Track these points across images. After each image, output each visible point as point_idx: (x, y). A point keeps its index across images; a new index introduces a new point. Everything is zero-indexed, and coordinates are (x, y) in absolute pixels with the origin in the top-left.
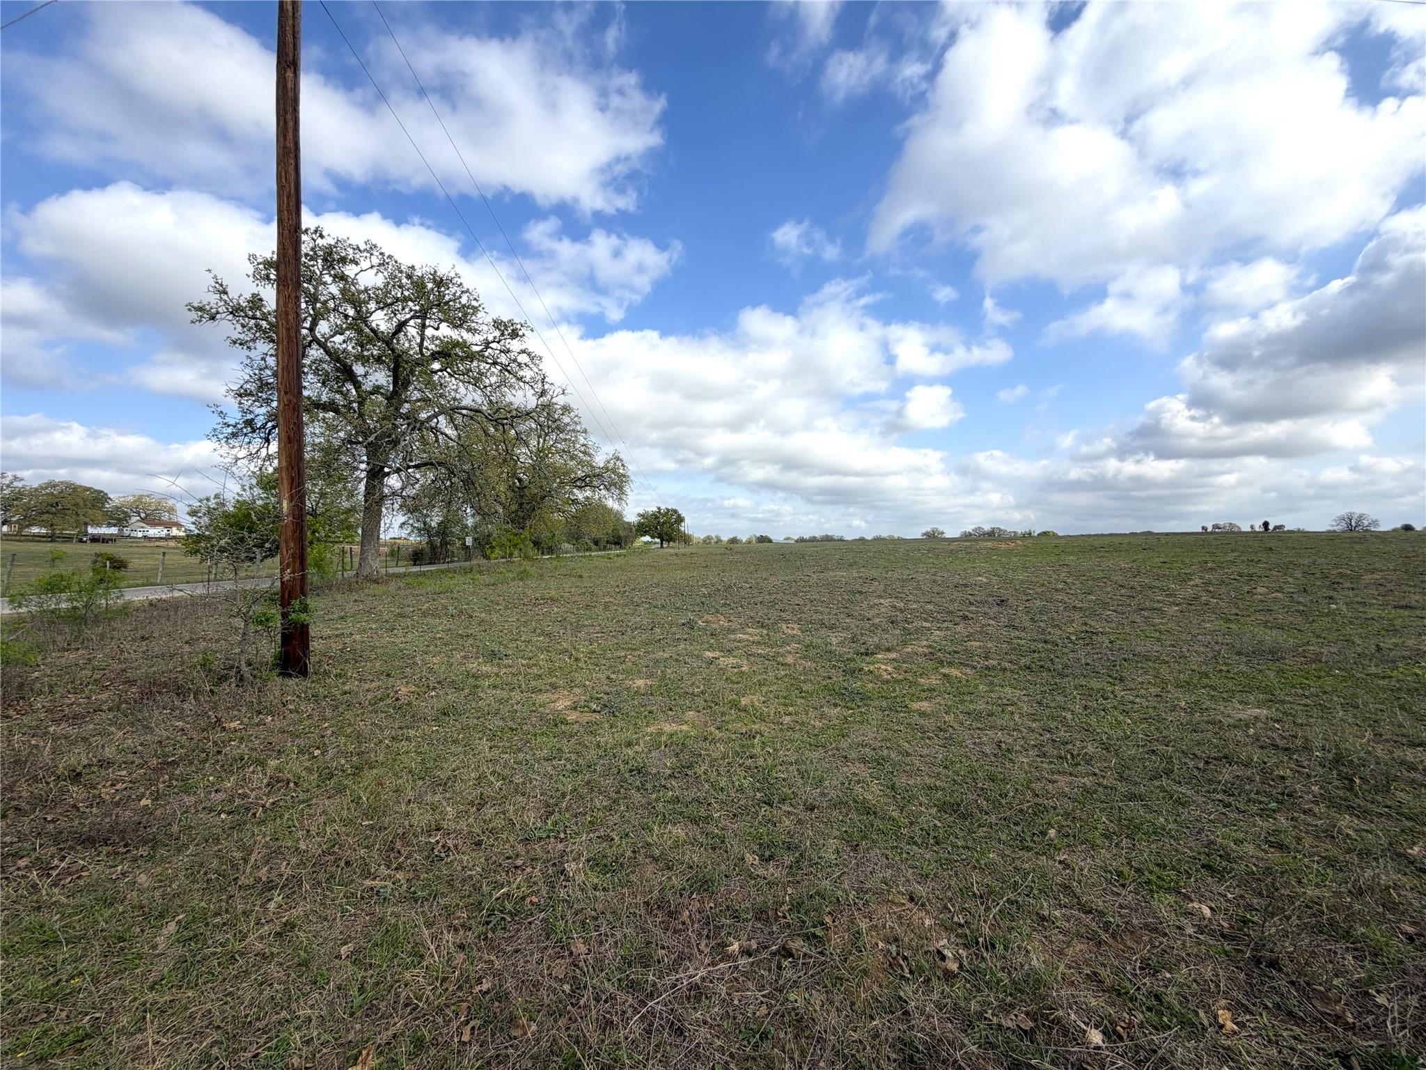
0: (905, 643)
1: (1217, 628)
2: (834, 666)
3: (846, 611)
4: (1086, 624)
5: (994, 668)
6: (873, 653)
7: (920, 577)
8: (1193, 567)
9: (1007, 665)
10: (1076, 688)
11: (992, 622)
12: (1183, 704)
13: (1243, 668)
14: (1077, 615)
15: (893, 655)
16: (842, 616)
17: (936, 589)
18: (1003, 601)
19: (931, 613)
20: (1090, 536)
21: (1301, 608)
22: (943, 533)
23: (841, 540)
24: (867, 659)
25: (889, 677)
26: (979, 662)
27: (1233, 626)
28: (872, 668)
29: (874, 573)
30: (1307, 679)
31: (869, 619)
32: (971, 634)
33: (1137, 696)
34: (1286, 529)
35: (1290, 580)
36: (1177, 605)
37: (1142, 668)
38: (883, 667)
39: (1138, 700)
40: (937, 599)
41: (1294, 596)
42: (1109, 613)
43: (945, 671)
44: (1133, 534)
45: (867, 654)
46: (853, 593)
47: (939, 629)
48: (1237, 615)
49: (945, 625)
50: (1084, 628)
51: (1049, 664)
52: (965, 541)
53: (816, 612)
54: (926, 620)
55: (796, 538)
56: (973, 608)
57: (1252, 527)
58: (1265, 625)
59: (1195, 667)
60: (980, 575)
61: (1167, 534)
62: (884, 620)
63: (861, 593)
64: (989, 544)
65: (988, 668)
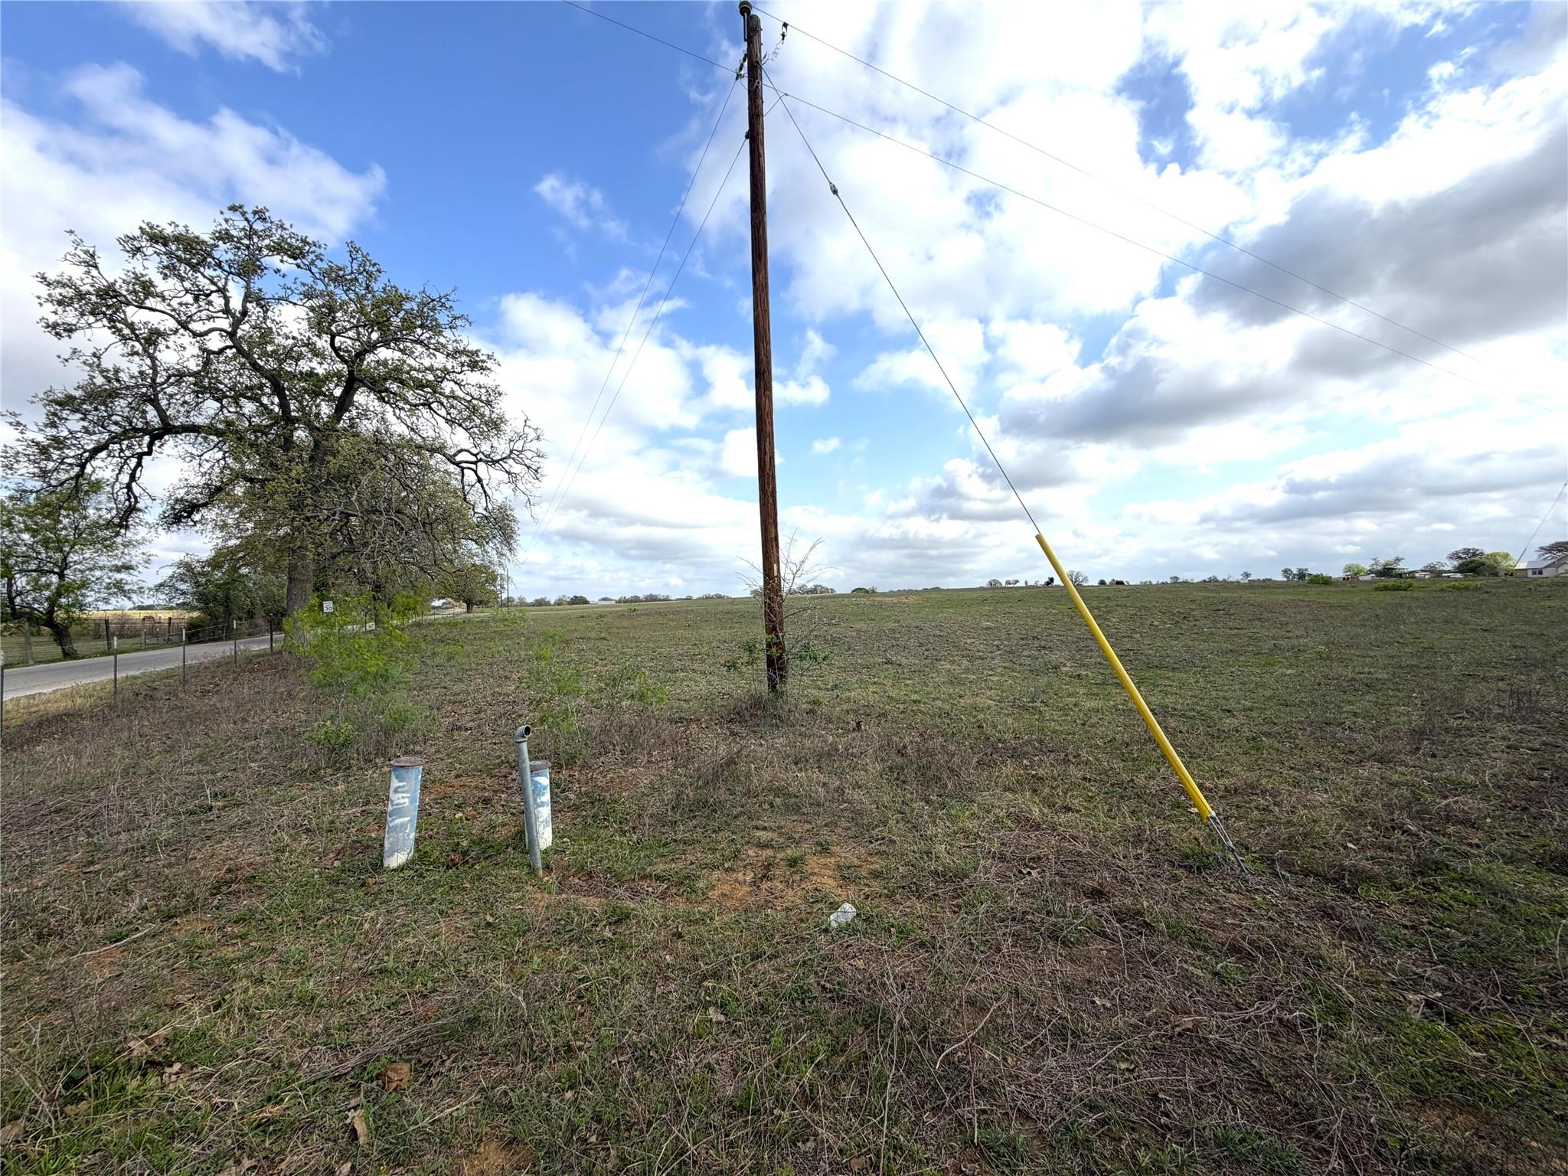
55: (615, 598)
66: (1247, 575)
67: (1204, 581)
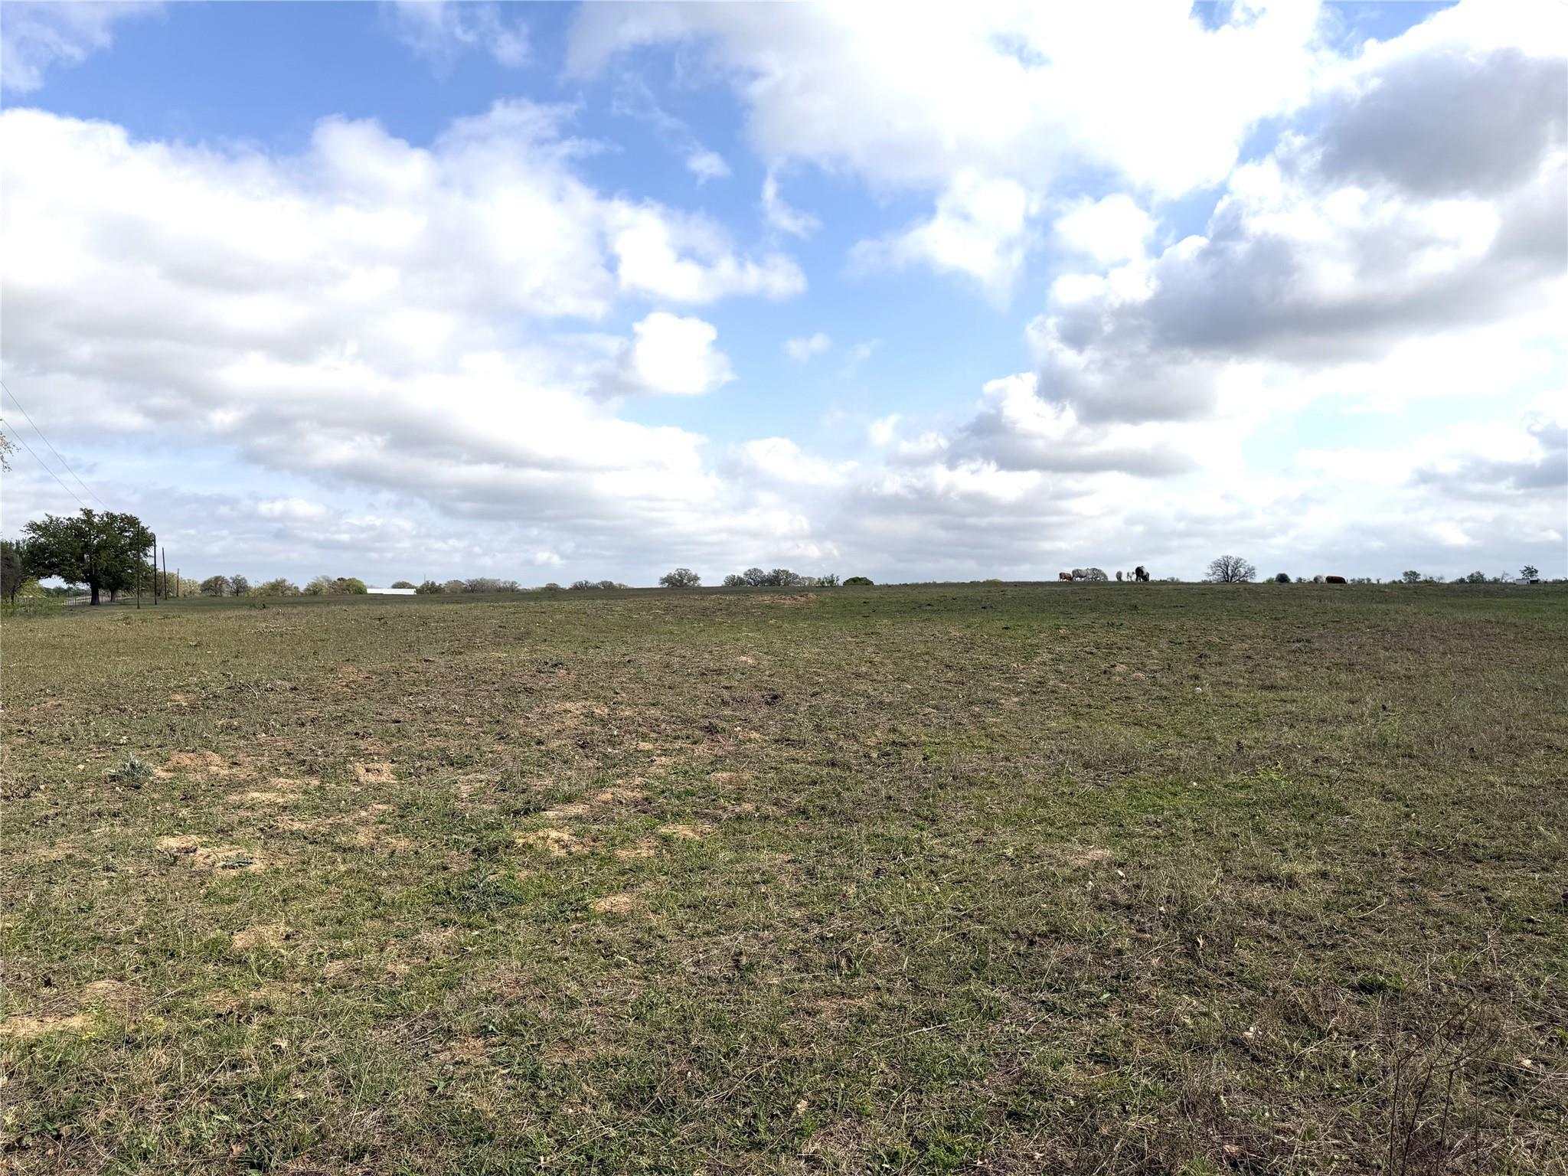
0: (601, 784)
1: (1064, 727)
2: (456, 841)
3: (498, 728)
4: (894, 730)
5: (748, 817)
6: (538, 809)
7: (644, 658)
8: (1042, 636)
9: (770, 809)
10: (868, 840)
11: (755, 735)
12: (1010, 852)
13: (1090, 787)
14: (883, 718)
15: (577, 809)
16: (489, 739)
17: (668, 680)
18: (775, 697)
19: (654, 725)
20: (915, 586)
21: (1164, 693)
22: (696, 578)
24: (526, 821)
25: (563, 853)
26: (725, 809)
27: (1082, 724)
28: (532, 838)
29: (563, 652)
30: (1161, 798)
31: (539, 743)
32: (719, 759)
33: (952, 845)
35: (1154, 652)
36: (1018, 694)
37: (964, 798)
38: (554, 834)
39: (952, 852)
40: (667, 697)
41: (1158, 675)
42: (928, 710)
43: (664, 830)
44: (973, 584)
45: (527, 812)
46: (513, 691)
47: (665, 753)
48: (1089, 706)
49: (678, 744)
50: (892, 737)
51: (833, 803)
52: (731, 593)
53: (435, 733)
54: (644, 737)
55: (419, 584)
56: (727, 712)
57: (1119, 575)
58: (1121, 719)
59: (1030, 791)
60: (744, 653)
61: (1016, 585)
62: (570, 741)
63: (529, 691)
64: (767, 599)
65: (739, 818)
66: (1531, 571)
67: (1462, 581)
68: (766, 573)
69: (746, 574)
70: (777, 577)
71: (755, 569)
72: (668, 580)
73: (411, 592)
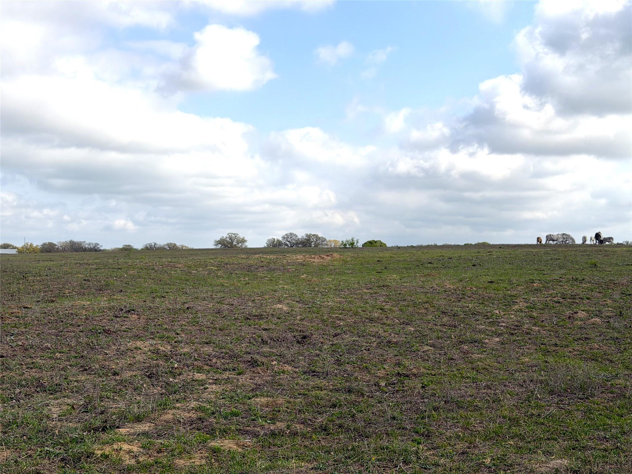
0: (164, 407)
1: (534, 362)
2: (48, 452)
3: (82, 362)
4: (399, 364)
5: (281, 433)
6: (113, 427)
7: (200, 306)
8: (519, 288)
9: (299, 427)
10: (376, 452)
11: (288, 368)
12: (488, 461)
13: (553, 410)
14: (391, 352)
15: (144, 427)
16: (74, 370)
17: (220, 323)
18: (305, 337)
19: (207, 360)
20: (420, 247)
21: (616, 335)
22: (243, 241)
23: (95, 250)
24: (105, 436)
25: (133, 462)
26: (262, 427)
27: (550, 359)
28: (107, 450)
29: (134, 301)
30: (610, 419)
31: (115, 374)
32: (258, 387)
33: (442, 456)
34: (615, 242)
35: (609, 302)
36: (500, 335)
37: (453, 418)
38: (125, 447)
39: (442, 461)
40: (218, 338)
41: (612, 320)
42: (426, 348)
43: (214, 444)
44: (467, 246)
45: (104, 429)
46: (94, 332)
47: (216, 382)
48: (556, 345)
49: (226, 375)
50: (398, 369)
51: (348, 422)
52: (271, 253)
53: (32, 366)
54: (200, 370)
56: (266, 349)
57: (584, 239)
58: (582, 357)
59: (506, 413)
60: (280, 302)
61: (501, 247)
62: (138, 373)
63: (107, 332)
64: (300, 258)
65: (273, 434)
68: (300, 237)
69: (284, 238)
70: (309, 240)
71: (291, 234)
72: (221, 242)
73: (14, 252)
